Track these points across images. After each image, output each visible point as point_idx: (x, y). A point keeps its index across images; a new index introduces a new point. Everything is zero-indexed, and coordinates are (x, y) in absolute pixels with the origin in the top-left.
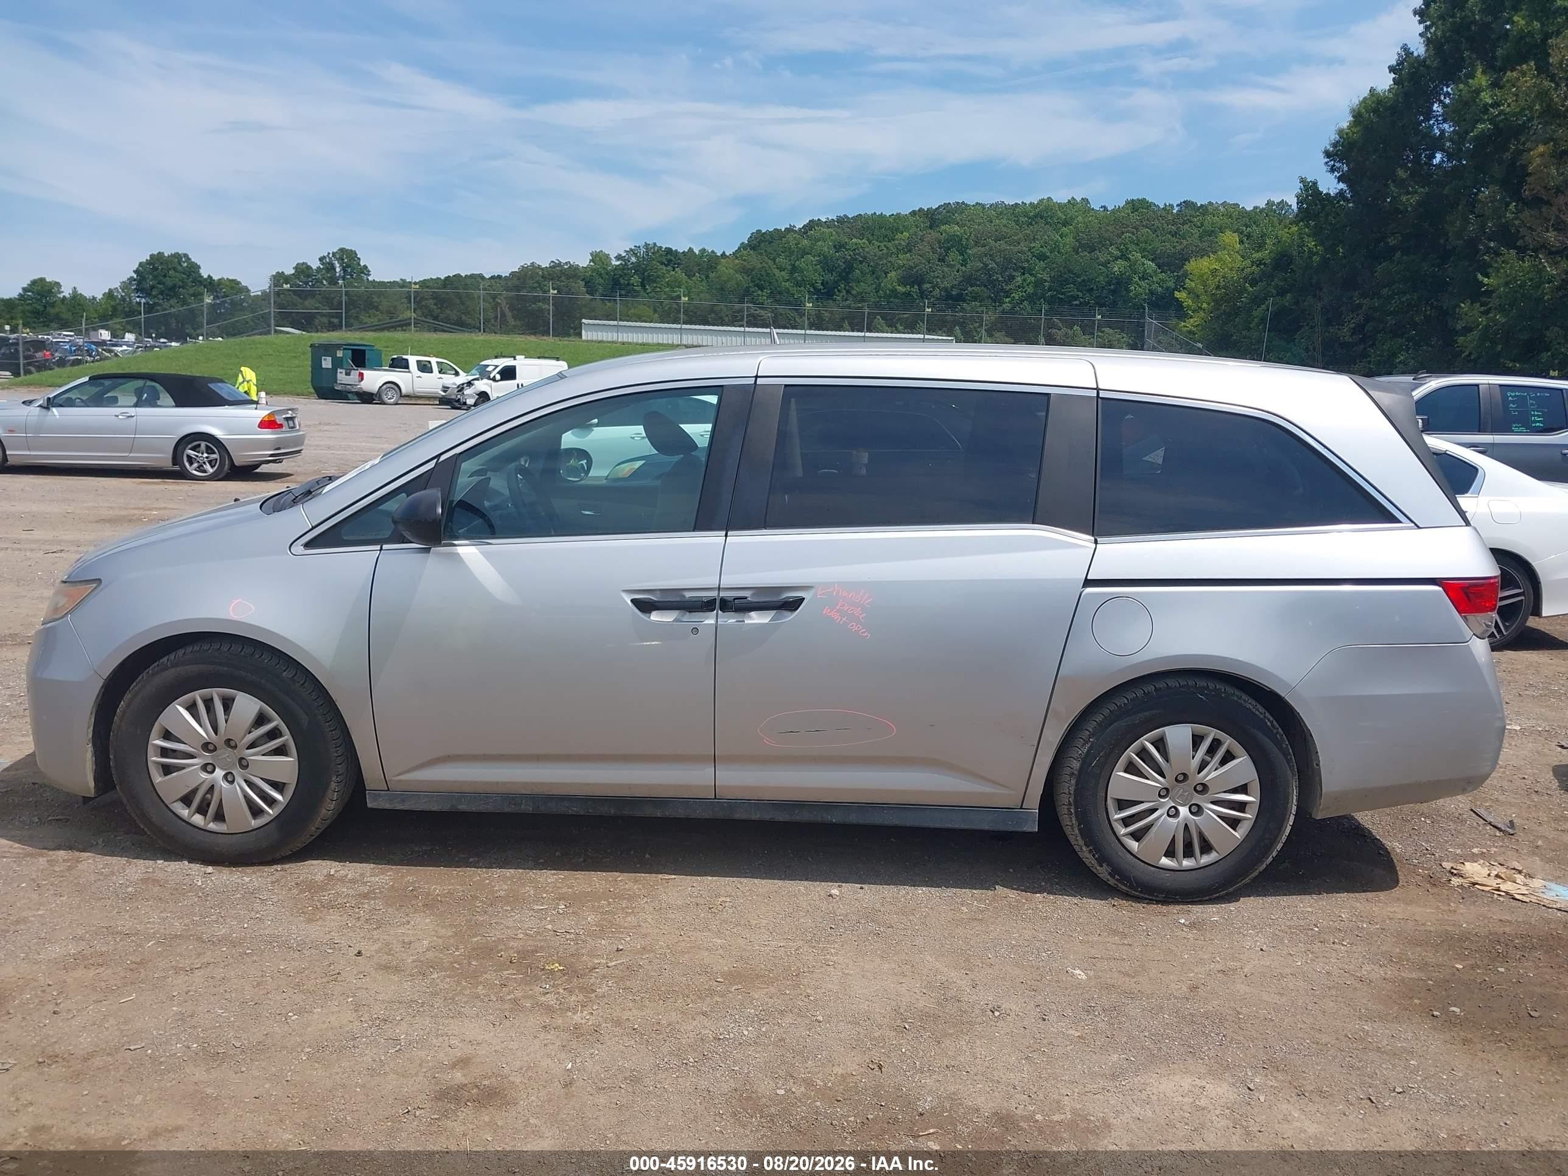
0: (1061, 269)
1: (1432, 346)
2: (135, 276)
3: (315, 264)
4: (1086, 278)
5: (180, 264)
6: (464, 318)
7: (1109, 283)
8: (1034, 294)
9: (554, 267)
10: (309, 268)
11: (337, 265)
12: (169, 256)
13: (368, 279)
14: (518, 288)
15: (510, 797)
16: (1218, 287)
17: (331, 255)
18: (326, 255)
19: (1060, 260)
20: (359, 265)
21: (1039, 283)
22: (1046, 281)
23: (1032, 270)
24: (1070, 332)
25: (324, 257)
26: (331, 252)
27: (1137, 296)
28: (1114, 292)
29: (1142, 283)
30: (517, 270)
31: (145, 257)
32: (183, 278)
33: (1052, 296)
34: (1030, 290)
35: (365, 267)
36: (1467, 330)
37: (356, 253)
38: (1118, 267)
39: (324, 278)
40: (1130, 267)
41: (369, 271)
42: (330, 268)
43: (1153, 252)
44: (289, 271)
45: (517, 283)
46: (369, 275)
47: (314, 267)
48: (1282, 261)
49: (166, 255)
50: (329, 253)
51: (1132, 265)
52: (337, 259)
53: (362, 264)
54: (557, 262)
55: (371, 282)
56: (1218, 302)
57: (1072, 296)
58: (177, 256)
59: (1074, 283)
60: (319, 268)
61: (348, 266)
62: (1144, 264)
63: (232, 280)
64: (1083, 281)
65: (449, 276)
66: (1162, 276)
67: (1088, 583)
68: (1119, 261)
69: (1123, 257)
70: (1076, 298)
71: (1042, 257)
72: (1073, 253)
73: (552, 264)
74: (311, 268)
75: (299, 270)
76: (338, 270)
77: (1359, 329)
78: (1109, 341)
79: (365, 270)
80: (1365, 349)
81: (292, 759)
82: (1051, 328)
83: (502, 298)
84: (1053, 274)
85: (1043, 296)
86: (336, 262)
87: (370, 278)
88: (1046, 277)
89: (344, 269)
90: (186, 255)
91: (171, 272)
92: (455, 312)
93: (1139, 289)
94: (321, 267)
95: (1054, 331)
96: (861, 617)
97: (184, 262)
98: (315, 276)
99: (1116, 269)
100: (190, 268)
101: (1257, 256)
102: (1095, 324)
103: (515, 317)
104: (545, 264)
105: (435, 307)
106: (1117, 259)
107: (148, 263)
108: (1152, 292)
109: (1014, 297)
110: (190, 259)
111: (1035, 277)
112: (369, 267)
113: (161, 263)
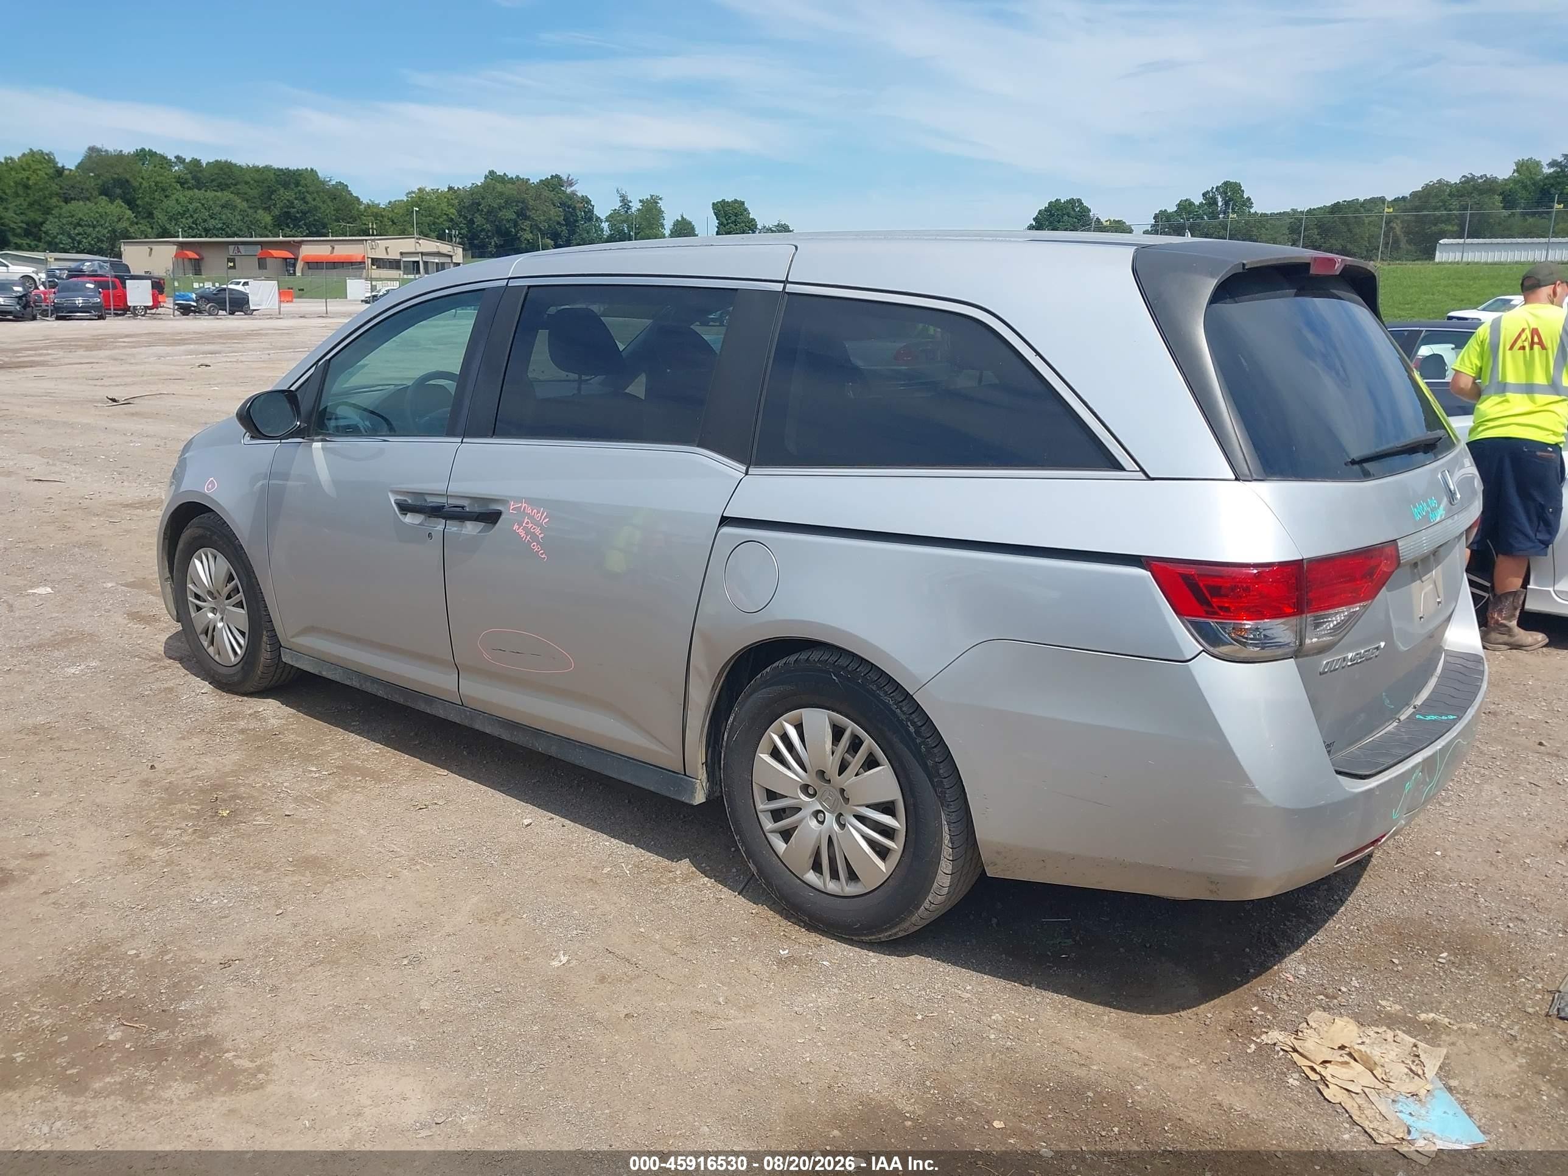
2: (1034, 223)
3: (1198, 200)
5: (1073, 209)
6: (1349, 246)
9: (1466, 182)
10: (1191, 204)
11: (1220, 199)
12: (1065, 202)
13: (1250, 212)
14: (1417, 209)
17: (1214, 190)
18: (1209, 190)
20: (1243, 197)
25: (1208, 192)
26: (1215, 187)
30: (1420, 189)
31: (1044, 205)
32: (1075, 222)
35: (1249, 199)
37: (1240, 186)
39: (1205, 214)
41: (1252, 203)
42: (1212, 202)
44: (1172, 208)
45: (1417, 204)
46: (1251, 207)
47: (1197, 203)
49: (1062, 201)
50: (1213, 188)
52: (1220, 193)
53: (1245, 196)
54: (1469, 176)
55: (1253, 214)
58: (1071, 202)
60: (1201, 204)
61: (1231, 199)
63: (1119, 221)
65: (1339, 202)
67: (725, 521)
73: (1463, 179)
74: (1194, 204)
75: (1182, 207)
76: (1220, 204)
79: (1248, 202)
83: (1399, 222)
86: (1219, 196)
87: (1252, 211)
89: (1226, 204)
90: (1079, 201)
91: (1066, 217)
92: (1339, 241)
94: (1204, 202)
96: (540, 536)
97: (1077, 207)
98: (1197, 212)
100: (1081, 213)
103: (1409, 242)
104: (1454, 179)
105: (1318, 237)
107: (1046, 210)
110: (1083, 204)
112: (1252, 200)
113: (1058, 210)
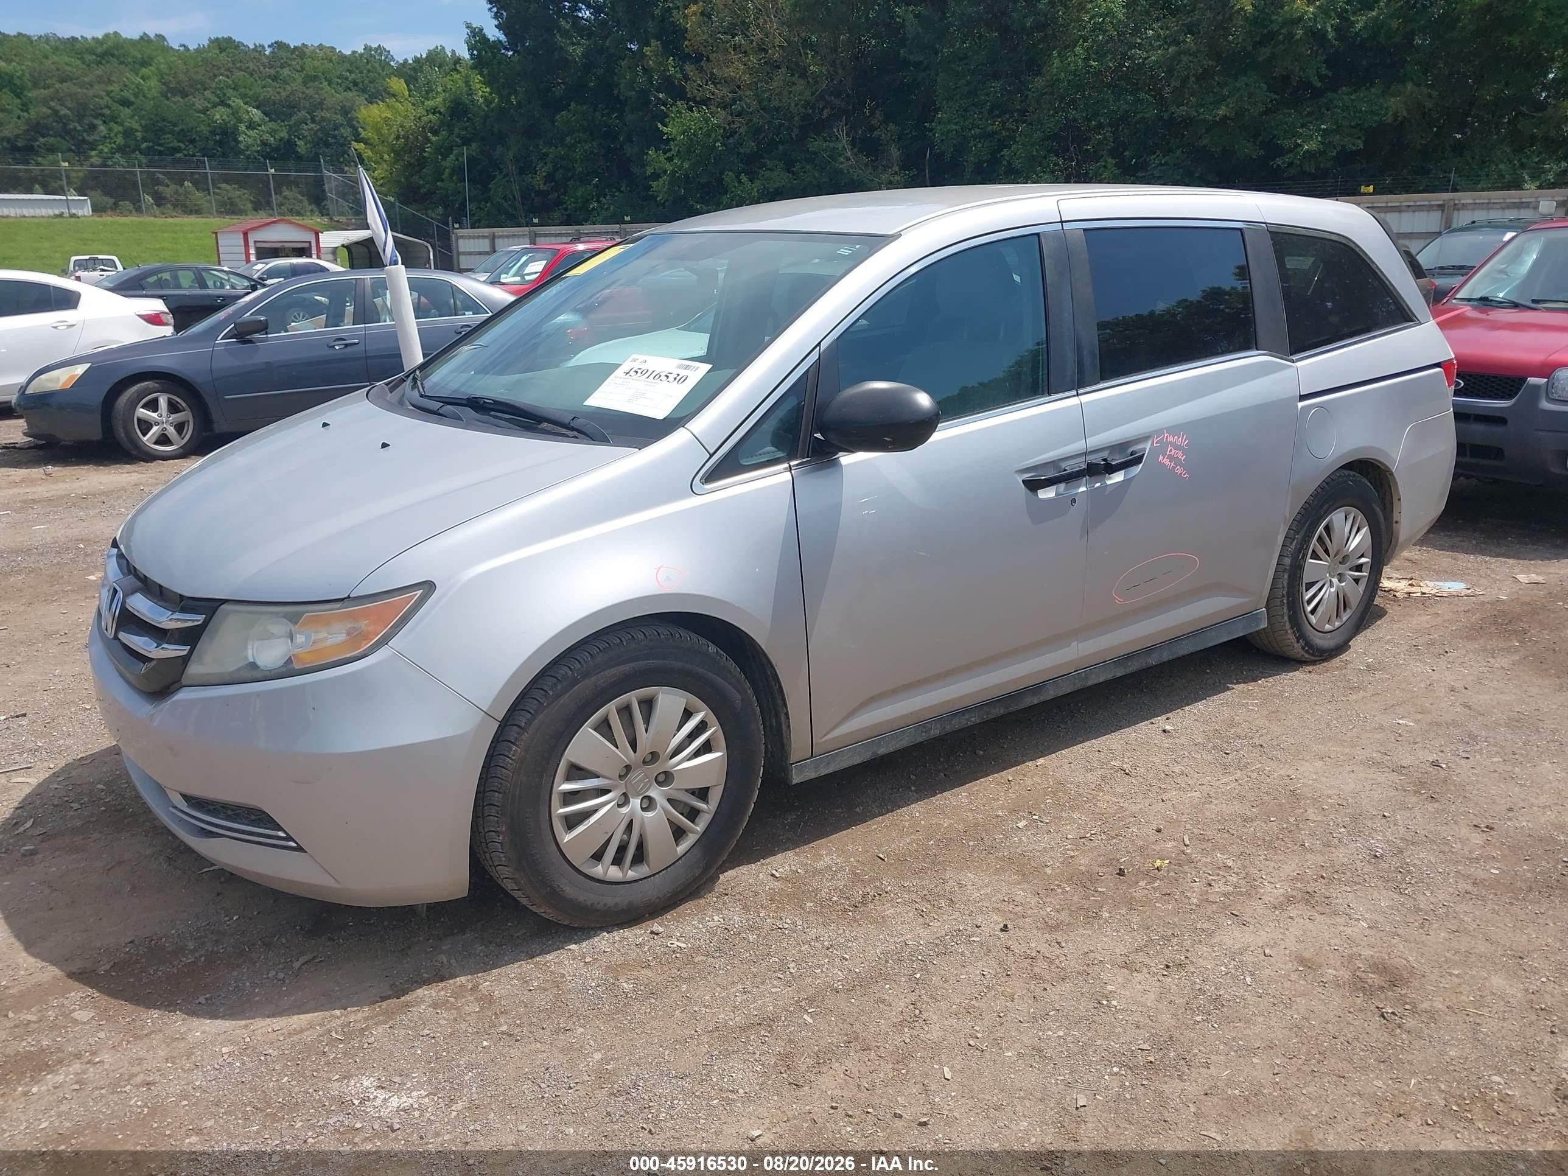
0: (153, 117)
1: (622, 192)
4: (184, 127)
7: (213, 133)
8: (126, 146)
15: (921, 725)
16: (398, 138)
19: (149, 105)
21: (128, 133)
22: (137, 131)
23: (116, 118)
24: (181, 190)
27: (248, 147)
28: (220, 143)
29: (250, 133)
33: (148, 148)
34: (120, 140)
36: (656, 176)
38: (219, 115)
40: (233, 114)
43: (255, 98)
48: (458, 110)
51: (235, 113)
56: (397, 153)
57: (172, 148)
59: (172, 132)
62: (248, 112)
64: (182, 130)
66: (272, 125)
67: (1302, 398)
68: (220, 108)
69: (223, 103)
70: (178, 150)
71: (125, 103)
72: (162, 99)
77: (549, 178)
78: (229, 199)
80: (558, 197)
81: (719, 754)
82: (157, 185)
84: (143, 122)
85: (138, 148)
88: (136, 126)
93: (247, 138)
95: (161, 188)
96: (1182, 459)
99: (218, 117)
101: (430, 103)
102: (207, 179)
106: (215, 106)
108: (264, 144)
109: (102, 150)
111: (123, 126)
